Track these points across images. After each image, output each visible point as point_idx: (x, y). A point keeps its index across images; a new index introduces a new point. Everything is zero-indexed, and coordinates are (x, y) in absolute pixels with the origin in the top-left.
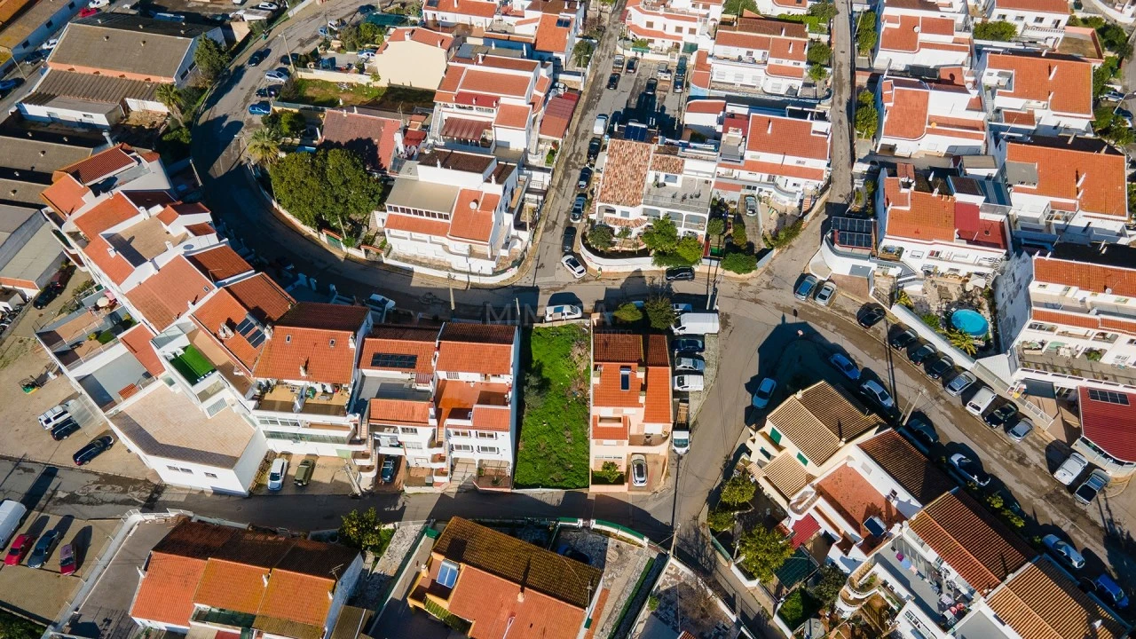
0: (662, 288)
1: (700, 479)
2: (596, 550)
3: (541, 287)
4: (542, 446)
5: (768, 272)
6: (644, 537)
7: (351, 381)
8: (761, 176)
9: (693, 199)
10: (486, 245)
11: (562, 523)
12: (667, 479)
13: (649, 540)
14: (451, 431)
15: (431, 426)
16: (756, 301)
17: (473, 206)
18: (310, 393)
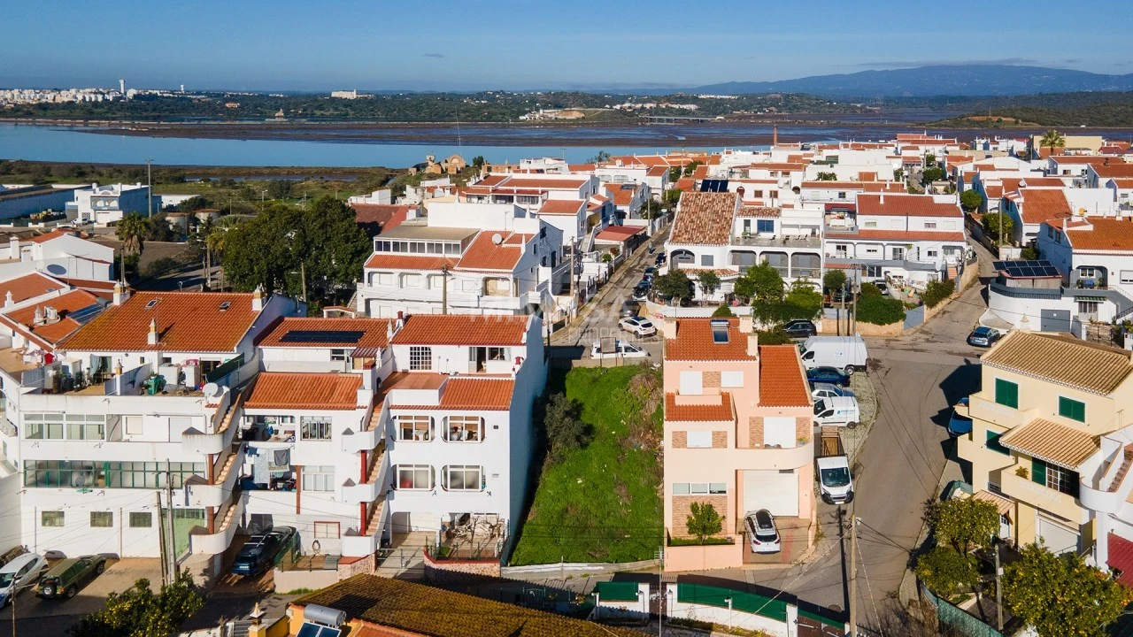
5: (923, 332)
6: (787, 606)
7: (235, 348)
8: (883, 252)
9: (800, 241)
10: (509, 273)
11: (603, 604)
12: (819, 543)
13: (799, 613)
14: (397, 423)
15: (359, 407)
16: (916, 350)
17: (497, 239)
18: (152, 382)
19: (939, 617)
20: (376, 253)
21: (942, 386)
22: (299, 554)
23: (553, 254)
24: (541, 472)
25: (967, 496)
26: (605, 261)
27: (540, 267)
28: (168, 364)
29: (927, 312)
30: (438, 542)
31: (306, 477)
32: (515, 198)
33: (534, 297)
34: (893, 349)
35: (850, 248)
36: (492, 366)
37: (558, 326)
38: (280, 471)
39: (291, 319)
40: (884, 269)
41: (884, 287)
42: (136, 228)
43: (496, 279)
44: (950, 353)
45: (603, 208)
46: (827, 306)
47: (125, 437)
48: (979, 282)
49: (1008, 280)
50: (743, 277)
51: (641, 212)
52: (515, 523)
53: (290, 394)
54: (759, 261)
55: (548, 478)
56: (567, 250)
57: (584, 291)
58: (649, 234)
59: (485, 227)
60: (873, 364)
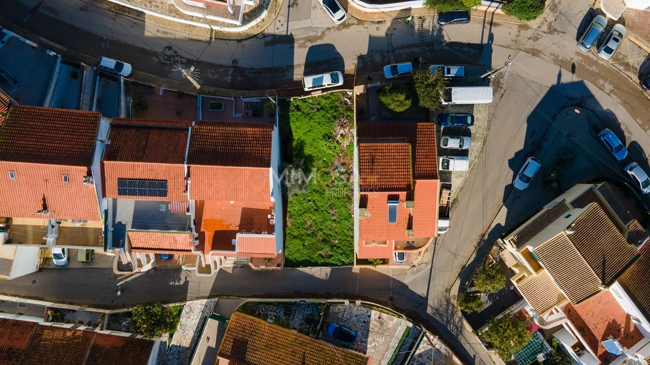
0: (432, 35)
1: (455, 255)
2: (360, 322)
3: (297, 35)
4: (309, 224)
12: (425, 254)
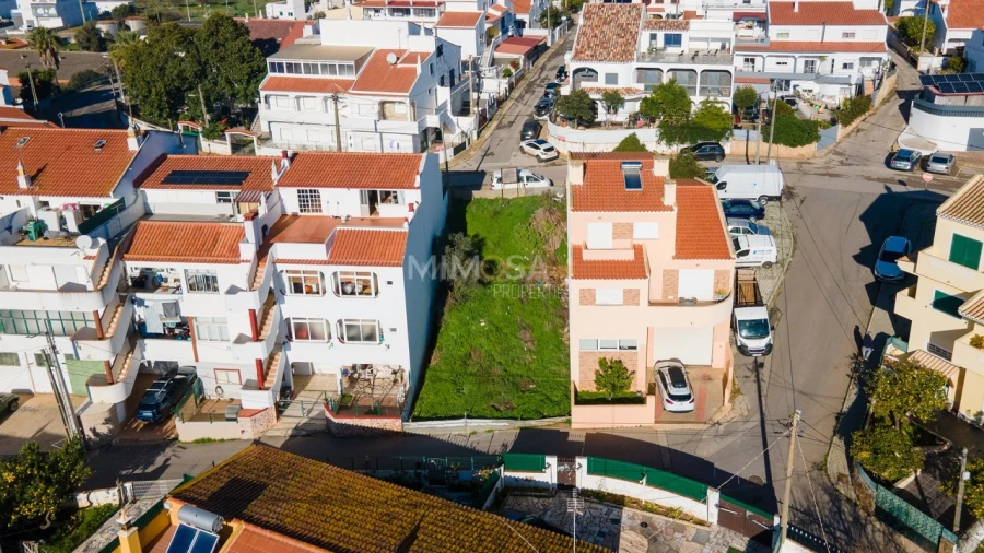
1: (809, 396)
5: (836, 153)
6: (709, 491)
7: (111, 194)
8: (794, 65)
9: (710, 56)
10: (405, 97)
11: (508, 474)
12: (736, 401)
13: (720, 497)
14: (285, 277)
15: (243, 261)
16: (831, 175)
17: (391, 58)
18: (31, 227)
19: (876, 503)
20: (271, 74)
21: (862, 218)
22: (204, 399)
23: (452, 72)
24: (443, 314)
25: (900, 352)
26: (504, 76)
27: (438, 87)
28: (45, 208)
29: (840, 130)
30: (339, 389)
31: (200, 327)
32: (412, 10)
33: (433, 121)
34: (805, 173)
35: (759, 61)
36: (385, 210)
37: (459, 149)
38: (172, 322)
39: (175, 156)
40: (793, 83)
41: (793, 103)
42: (47, 43)
43: (393, 102)
44: (869, 179)
45: (503, 20)
46: (736, 127)
47: (13, 284)
48: (897, 96)
49: (937, 97)
50: (649, 96)
51: (540, 21)
52: (416, 374)
53: (172, 245)
54: (665, 79)
55: (450, 319)
56: (465, 65)
57: (484, 111)
58: (549, 44)
59: (378, 44)
60: (788, 192)
